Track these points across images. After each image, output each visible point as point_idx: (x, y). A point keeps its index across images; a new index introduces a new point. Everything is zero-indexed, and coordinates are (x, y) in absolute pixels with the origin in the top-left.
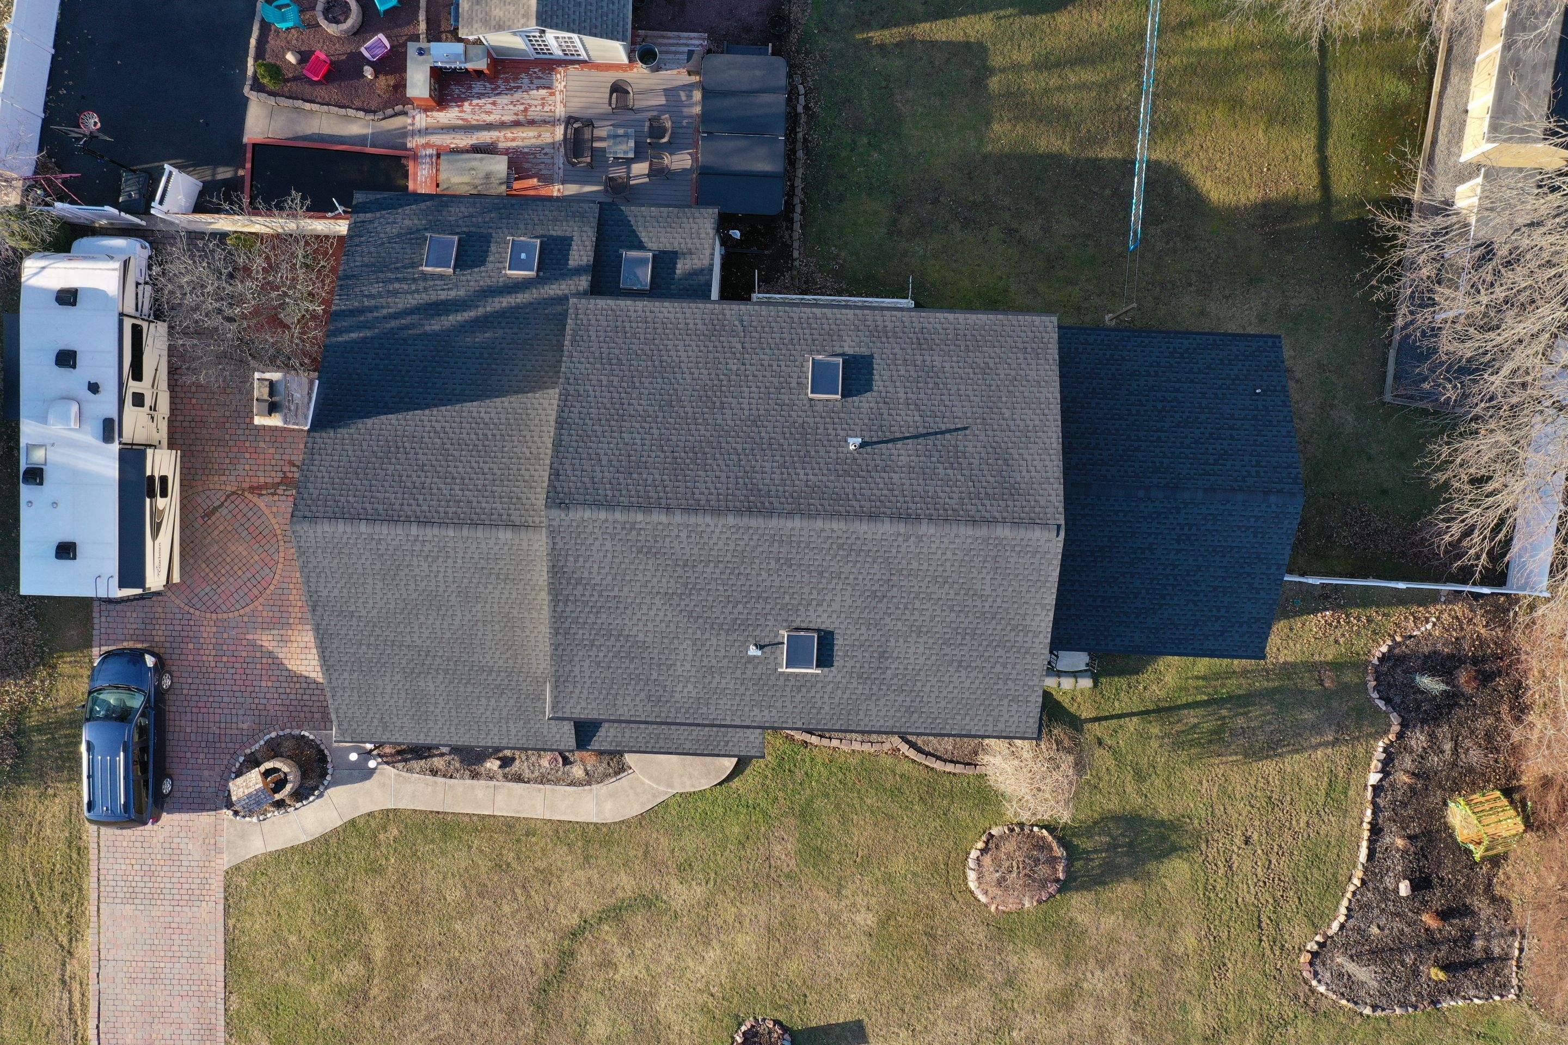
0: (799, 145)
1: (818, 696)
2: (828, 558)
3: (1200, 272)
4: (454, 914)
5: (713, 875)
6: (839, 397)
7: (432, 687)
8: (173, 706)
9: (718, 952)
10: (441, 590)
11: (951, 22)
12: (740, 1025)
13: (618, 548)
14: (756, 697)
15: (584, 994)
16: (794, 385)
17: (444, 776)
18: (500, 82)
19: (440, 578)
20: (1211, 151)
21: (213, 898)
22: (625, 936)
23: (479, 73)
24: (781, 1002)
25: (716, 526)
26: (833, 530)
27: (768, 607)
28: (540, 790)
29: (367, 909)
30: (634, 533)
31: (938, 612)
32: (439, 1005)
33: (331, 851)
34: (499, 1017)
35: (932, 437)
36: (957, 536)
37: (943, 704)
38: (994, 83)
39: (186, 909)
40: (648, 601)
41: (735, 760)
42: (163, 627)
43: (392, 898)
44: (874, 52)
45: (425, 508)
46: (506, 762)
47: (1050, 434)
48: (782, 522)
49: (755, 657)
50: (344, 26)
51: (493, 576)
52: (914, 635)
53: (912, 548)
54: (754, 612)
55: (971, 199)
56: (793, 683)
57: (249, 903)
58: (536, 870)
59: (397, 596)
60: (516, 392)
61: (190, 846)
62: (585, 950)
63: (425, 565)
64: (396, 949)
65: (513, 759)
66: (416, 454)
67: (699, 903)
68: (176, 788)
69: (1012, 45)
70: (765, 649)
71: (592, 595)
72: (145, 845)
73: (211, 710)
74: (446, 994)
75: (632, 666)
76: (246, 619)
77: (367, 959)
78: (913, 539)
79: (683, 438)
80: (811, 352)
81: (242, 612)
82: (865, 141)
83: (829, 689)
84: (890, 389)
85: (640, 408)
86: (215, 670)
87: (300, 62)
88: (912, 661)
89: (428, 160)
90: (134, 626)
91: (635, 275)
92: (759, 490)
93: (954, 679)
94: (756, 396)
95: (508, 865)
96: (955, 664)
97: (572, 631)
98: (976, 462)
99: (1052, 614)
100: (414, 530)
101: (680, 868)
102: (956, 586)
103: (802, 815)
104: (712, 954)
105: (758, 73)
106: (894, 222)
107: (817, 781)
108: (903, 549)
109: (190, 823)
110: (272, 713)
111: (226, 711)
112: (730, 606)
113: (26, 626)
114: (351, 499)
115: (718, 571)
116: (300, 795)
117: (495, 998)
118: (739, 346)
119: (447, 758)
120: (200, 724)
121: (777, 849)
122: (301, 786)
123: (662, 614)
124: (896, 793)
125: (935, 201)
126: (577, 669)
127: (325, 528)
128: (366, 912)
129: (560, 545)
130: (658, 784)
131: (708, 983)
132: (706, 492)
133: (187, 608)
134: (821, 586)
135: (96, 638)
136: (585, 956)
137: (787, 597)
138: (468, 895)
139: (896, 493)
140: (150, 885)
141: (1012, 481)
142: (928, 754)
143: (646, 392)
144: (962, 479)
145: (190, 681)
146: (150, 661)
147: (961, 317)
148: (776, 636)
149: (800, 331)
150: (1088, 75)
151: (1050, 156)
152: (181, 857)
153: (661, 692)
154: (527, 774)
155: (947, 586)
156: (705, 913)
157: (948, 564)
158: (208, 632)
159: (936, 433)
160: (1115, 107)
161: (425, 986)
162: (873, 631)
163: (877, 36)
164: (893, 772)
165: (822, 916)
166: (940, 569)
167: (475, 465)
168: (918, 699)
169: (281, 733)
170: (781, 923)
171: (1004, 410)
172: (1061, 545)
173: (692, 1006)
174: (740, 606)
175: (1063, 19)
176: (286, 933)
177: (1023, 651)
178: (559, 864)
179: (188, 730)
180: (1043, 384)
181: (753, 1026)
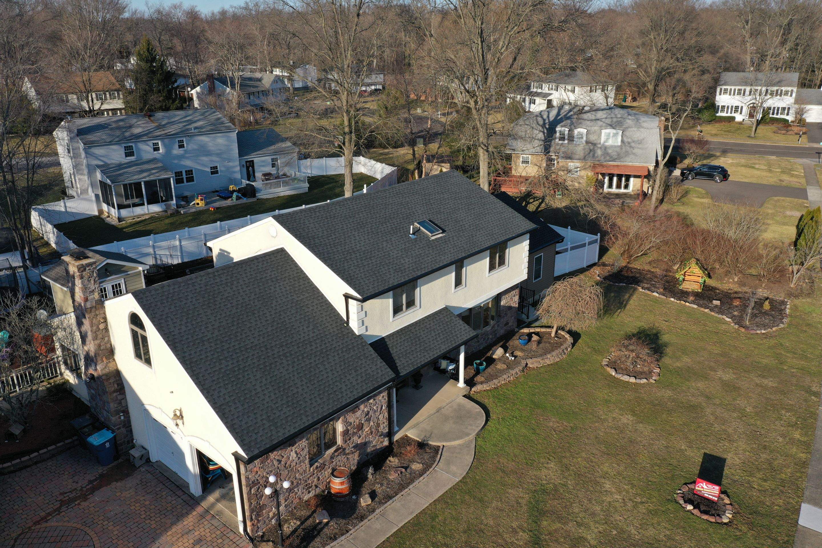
28: (408, 494)
83: (455, 239)
130: (462, 438)
154: (391, 492)
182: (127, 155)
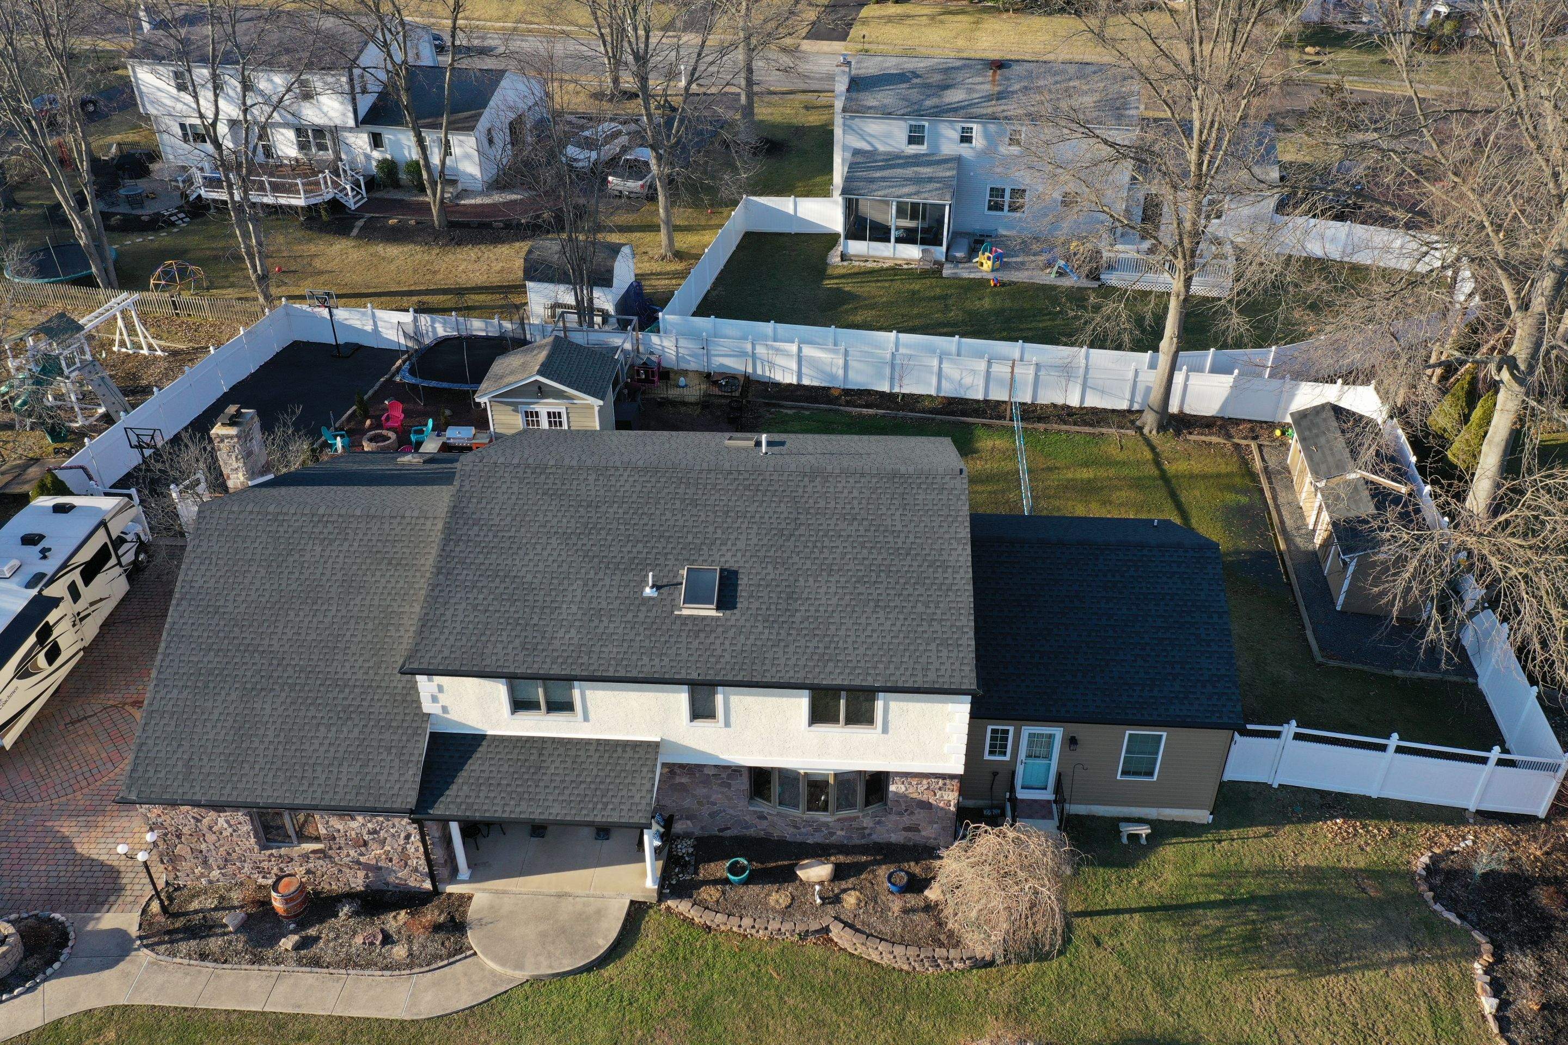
1: (718, 642)
7: (267, 712)
10: (325, 578)
13: (524, 491)
14: (647, 643)
17: (216, 961)
26: (739, 473)
28: (339, 977)
31: (849, 550)
46: (307, 942)
49: (650, 598)
51: (385, 562)
52: (824, 573)
56: (690, 627)
65: (317, 939)
70: (665, 590)
71: (486, 536)
76: (55, 808)
78: (818, 479)
81: (55, 801)
83: (731, 634)
88: (824, 601)
93: (872, 621)
96: (872, 604)
97: (456, 572)
102: (865, 523)
103: (696, 1017)
107: (720, 973)
108: (809, 489)
112: (630, 545)
115: (621, 511)
119: (230, 938)
123: (555, 554)
126: (449, 614)
127: (234, 508)
130: (504, 968)
134: (725, 526)
142: (869, 935)
148: (675, 577)
153: (539, 639)
154: (329, 957)
155: (855, 523)
157: (855, 502)
162: (781, 570)
164: (824, 965)
166: (848, 506)
168: (833, 646)
169: (24, 915)
174: (640, 545)
182: (912, 140)
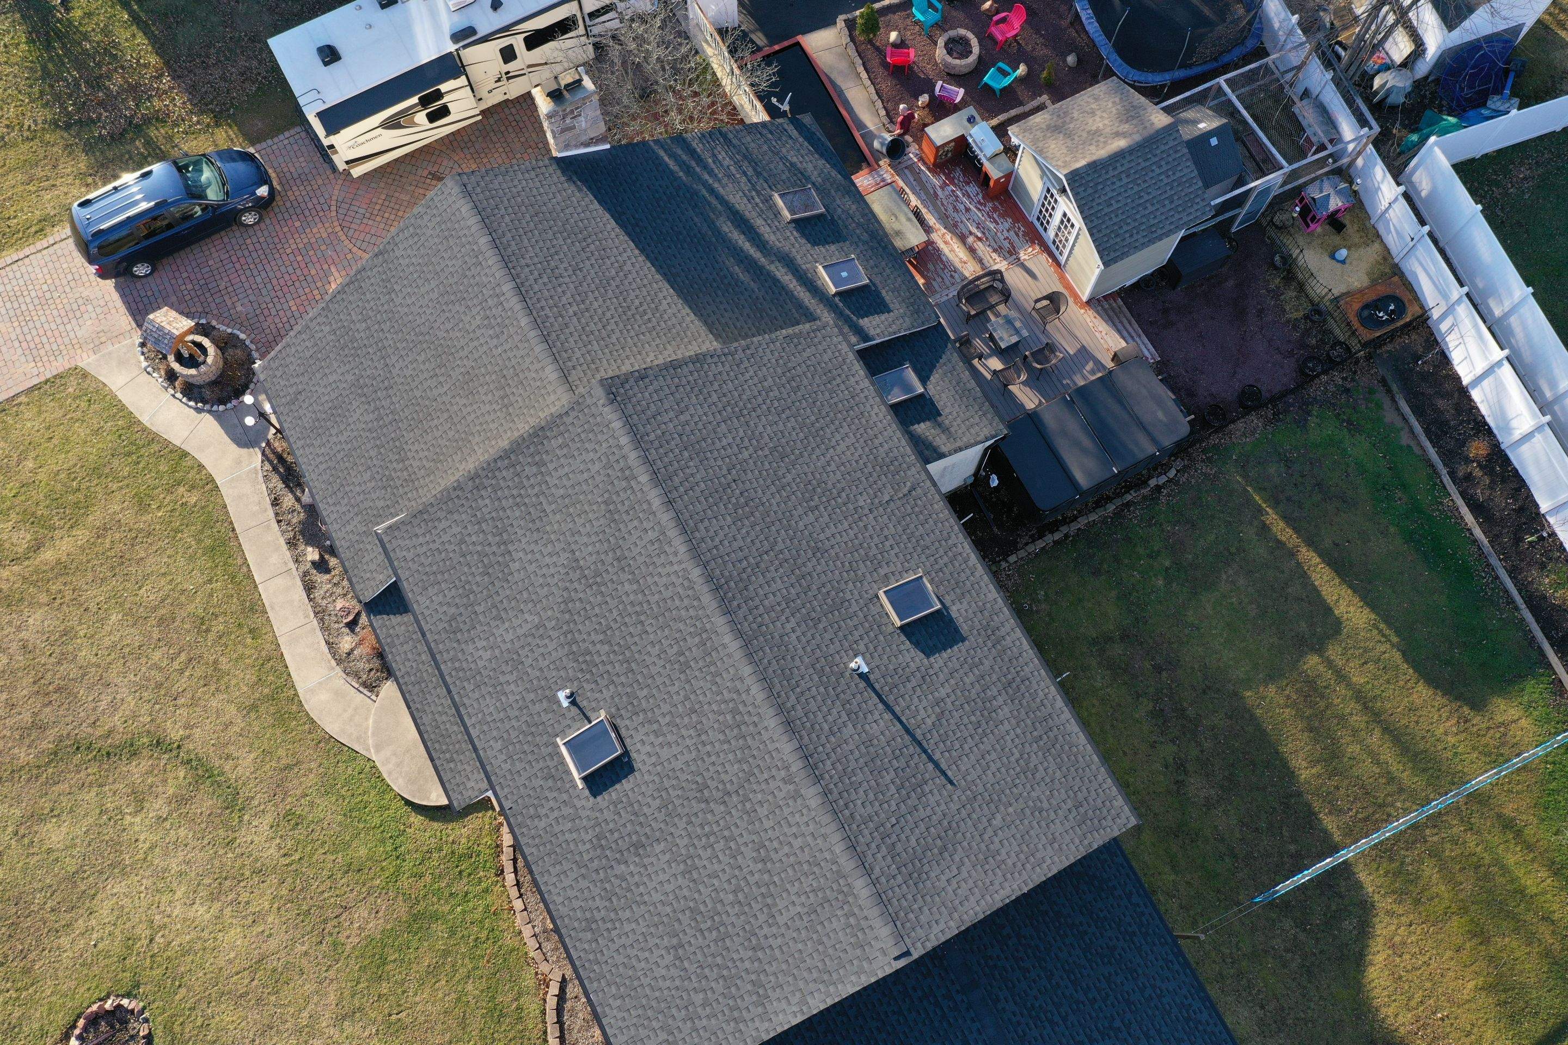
0: (1118, 502)
1: (552, 803)
2: (714, 707)
3: (1283, 1009)
4: (127, 606)
5: (297, 856)
6: (898, 623)
7: (355, 417)
8: (231, 238)
9: (208, 916)
10: (461, 354)
11: (1337, 581)
12: (128, 995)
13: (598, 479)
14: (513, 734)
15: (93, 794)
16: (882, 572)
17: (277, 514)
18: (990, 205)
19: (472, 345)
20: (1413, 938)
21: (42, 369)
22: (181, 800)
23: (987, 178)
24: (177, 1028)
25: (680, 562)
26: (748, 690)
27: (623, 679)
28: (307, 616)
29: (96, 517)
30: (624, 484)
31: (724, 878)
32: (14, 646)
33: (143, 450)
34: (27, 717)
35: (918, 750)
36: (824, 837)
37: (619, 959)
38: (1312, 662)
39: (19, 351)
40: (558, 546)
41: (444, 801)
42: (304, 193)
43: (117, 536)
44: (1256, 523)
45: (536, 288)
46: (322, 566)
47: (1006, 884)
48: (726, 629)
49: (558, 702)
50: (949, 59)
51: (502, 393)
52: (682, 866)
53: (780, 795)
54: (609, 667)
55: (1185, 704)
56: (551, 764)
57: (52, 404)
58: (216, 662)
59: (432, 320)
60: (706, 323)
61: (89, 323)
62: (145, 764)
63: (478, 321)
64: (62, 568)
65: (327, 571)
66: (588, 258)
67: (257, 860)
68: (144, 281)
69: (1361, 655)
70: (574, 710)
71: (532, 486)
72: (72, 284)
73: (241, 272)
74: (30, 647)
75: (478, 579)
76: (349, 256)
77: (37, 546)
78: (791, 787)
79: (755, 485)
80: (927, 573)
81: (355, 250)
82: (1167, 563)
83: (567, 811)
84: (941, 676)
85: (761, 428)
86: (284, 256)
87: (894, 45)
88: (651, 885)
89: (878, 179)
90: (292, 170)
91: (893, 386)
92: (746, 588)
93: (657, 953)
94: (845, 538)
95: (208, 630)
96: (675, 941)
97: (483, 493)
98: (922, 813)
99: (799, 1019)
100: (507, 287)
101: (289, 813)
102: (766, 877)
103: (415, 918)
104: (201, 912)
105: (1160, 415)
106: (1110, 639)
107: (464, 912)
108: (773, 785)
109: (113, 311)
110: (265, 325)
111: (246, 285)
112: (601, 637)
113: (247, 85)
114: (507, 219)
115: (632, 597)
116: (191, 391)
117: (46, 700)
118: (887, 498)
119: (298, 507)
120: (221, 270)
121: (362, 912)
122: (200, 387)
123: (552, 570)
124: (496, 1014)
125: (1158, 669)
126: (444, 524)
127: (465, 208)
128: (91, 518)
129: (568, 420)
130: (373, 734)
131: (165, 926)
132: (711, 533)
133: (334, 203)
134: (678, 721)
135: (264, 145)
136: (137, 770)
137: (645, 692)
138: (155, 609)
139: (833, 739)
140: (31, 307)
141: (926, 868)
142: (560, 1022)
143: (781, 427)
144: (894, 807)
145: (262, 240)
146: (263, 191)
147: (1067, 714)
148: (594, 710)
149: (941, 552)
150: (1388, 754)
151: (1285, 764)
152: (74, 321)
153: (465, 628)
154: (318, 594)
155: (760, 866)
156: (247, 873)
157: (786, 849)
158: (320, 230)
159: (925, 751)
160: (1380, 801)
161: (31, 621)
162: (661, 816)
163: (1272, 517)
164: (520, 994)
165: (305, 1014)
166: (776, 844)
167: (608, 315)
168: (609, 925)
169: (248, 342)
170: (274, 970)
171: (998, 816)
172: (889, 971)
173: (128, 925)
174: (606, 647)
175: (1422, 692)
176: (33, 454)
177: (736, 1014)
178: (233, 682)
179: (211, 263)
180: (1056, 845)
181: (132, 1011)
